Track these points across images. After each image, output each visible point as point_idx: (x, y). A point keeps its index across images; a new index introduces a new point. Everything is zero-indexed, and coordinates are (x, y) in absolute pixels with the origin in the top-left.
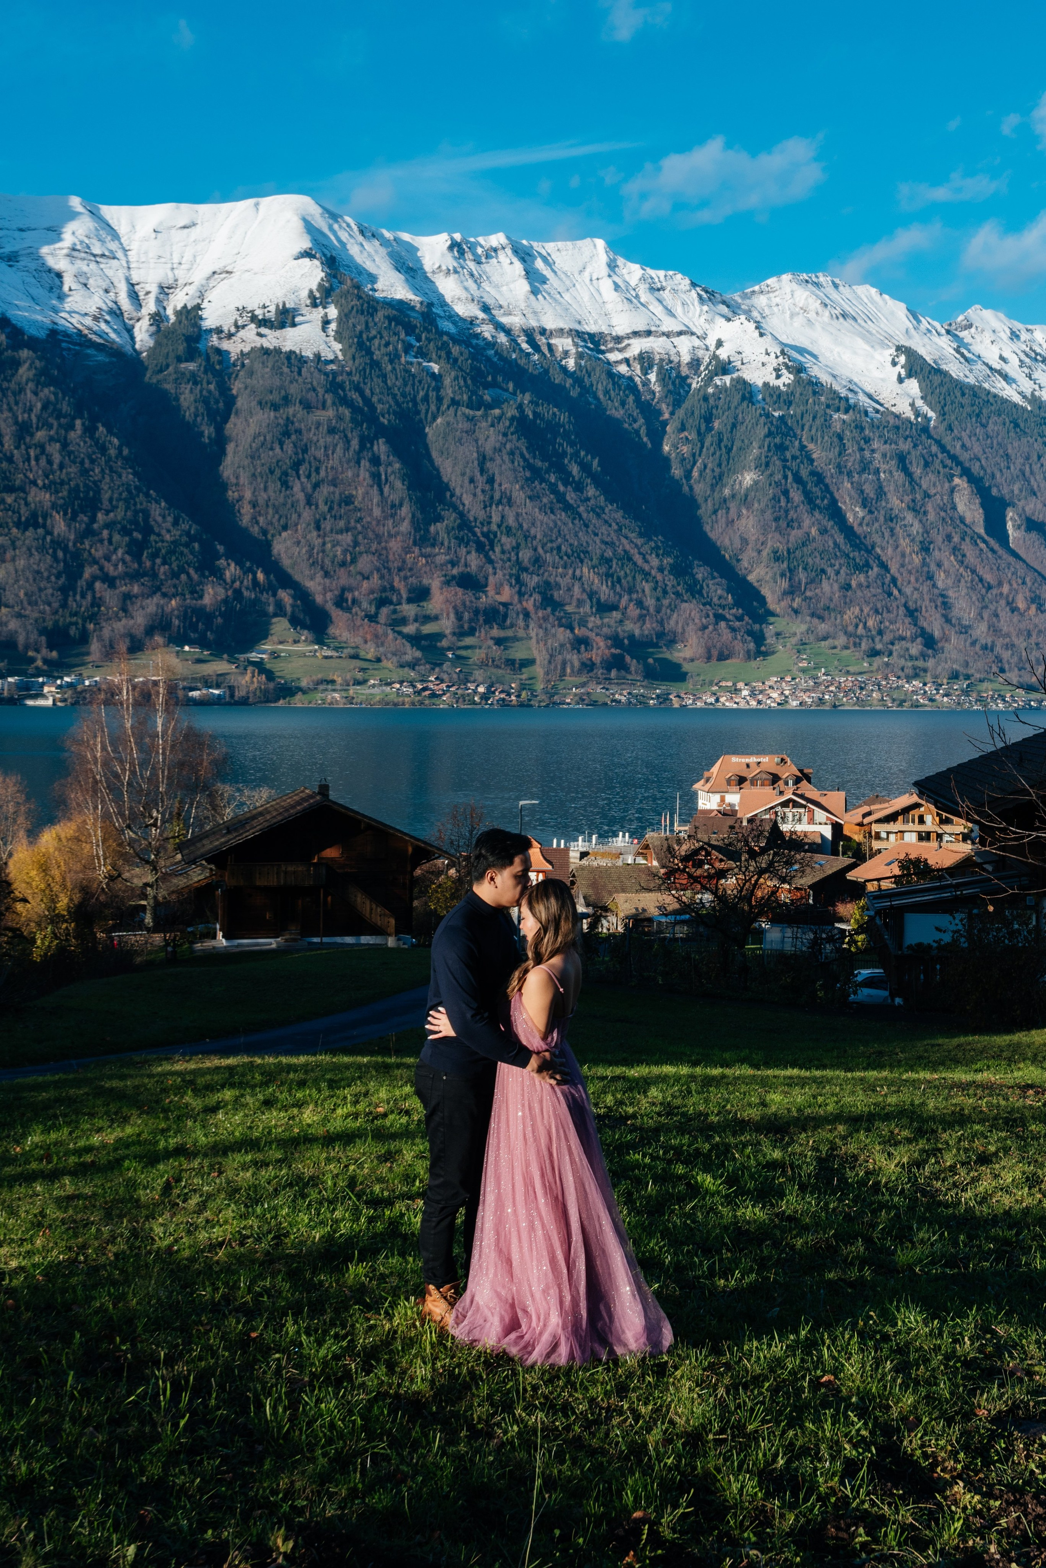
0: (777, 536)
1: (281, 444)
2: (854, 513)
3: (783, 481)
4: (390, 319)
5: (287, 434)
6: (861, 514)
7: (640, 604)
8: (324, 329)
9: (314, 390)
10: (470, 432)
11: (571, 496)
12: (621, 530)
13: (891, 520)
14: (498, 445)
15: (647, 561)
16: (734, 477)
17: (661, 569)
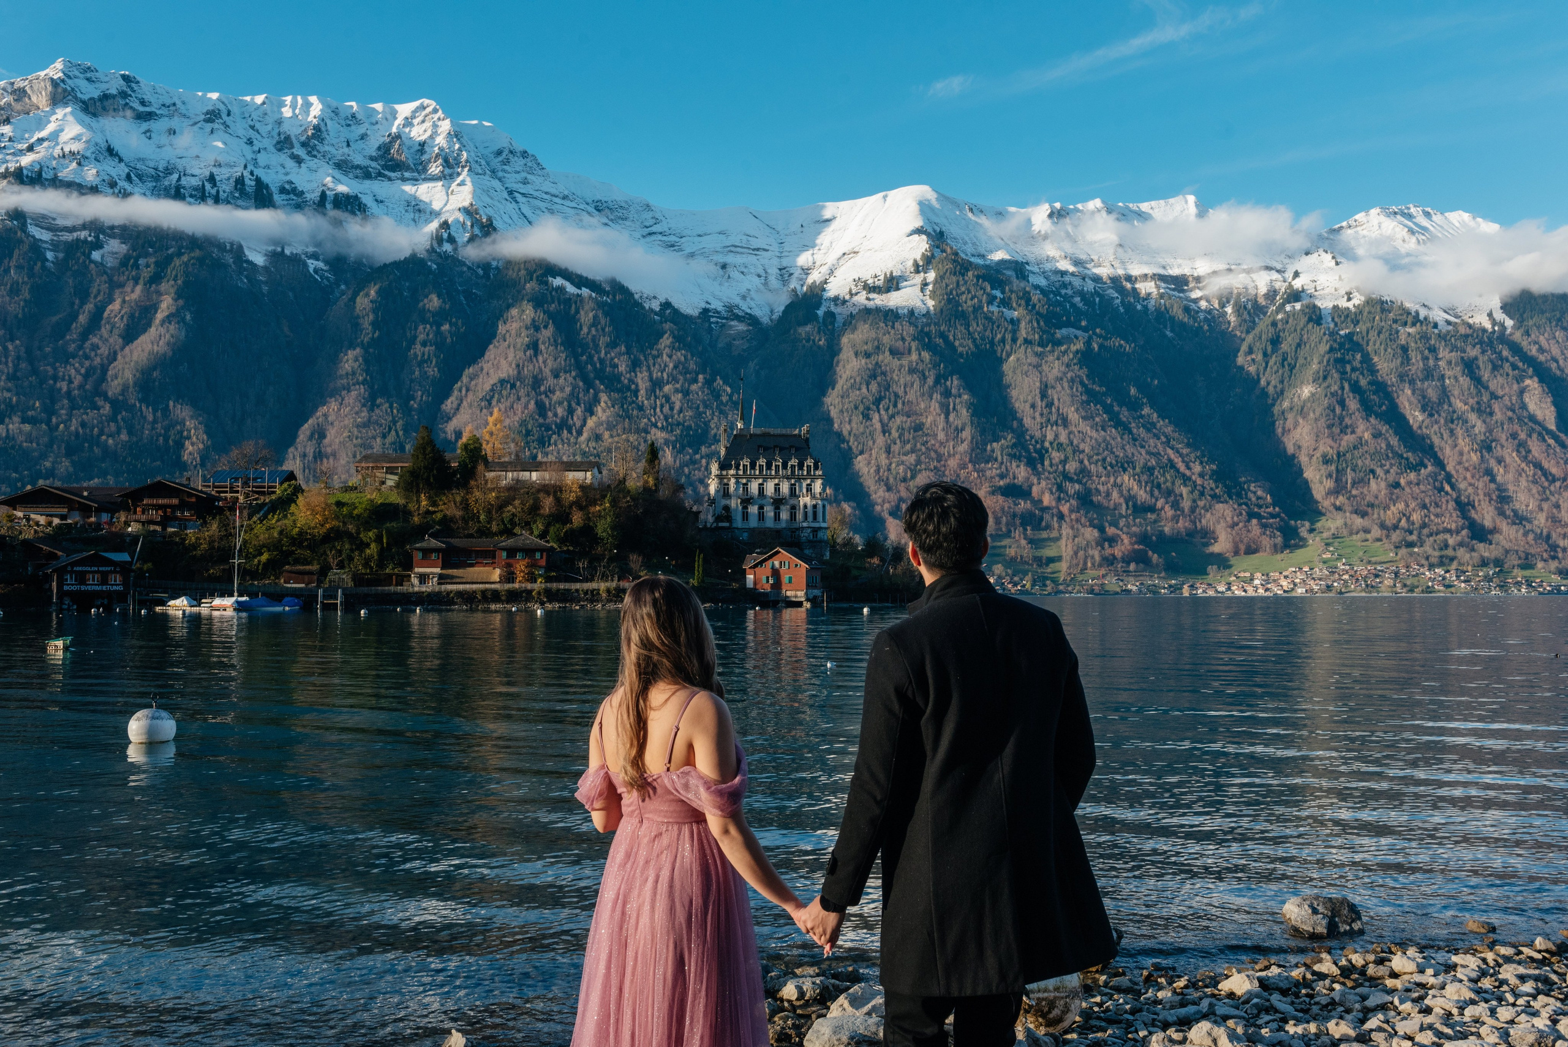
0: (1330, 441)
1: (868, 385)
2: (1415, 417)
3: (1340, 392)
4: (978, 277)
5: (873, 376)
6: (1420, 418)
7: (1176, 505)
8: (922, 290)
9: (903, 339)
10: (1037, 366)
11: (1125, 414)
12: (1168, 441)
13: (1452, 422)
14: (1060, 375)
15: (1189, 468)
16: (1294, 391)
17: (1201, 475)
